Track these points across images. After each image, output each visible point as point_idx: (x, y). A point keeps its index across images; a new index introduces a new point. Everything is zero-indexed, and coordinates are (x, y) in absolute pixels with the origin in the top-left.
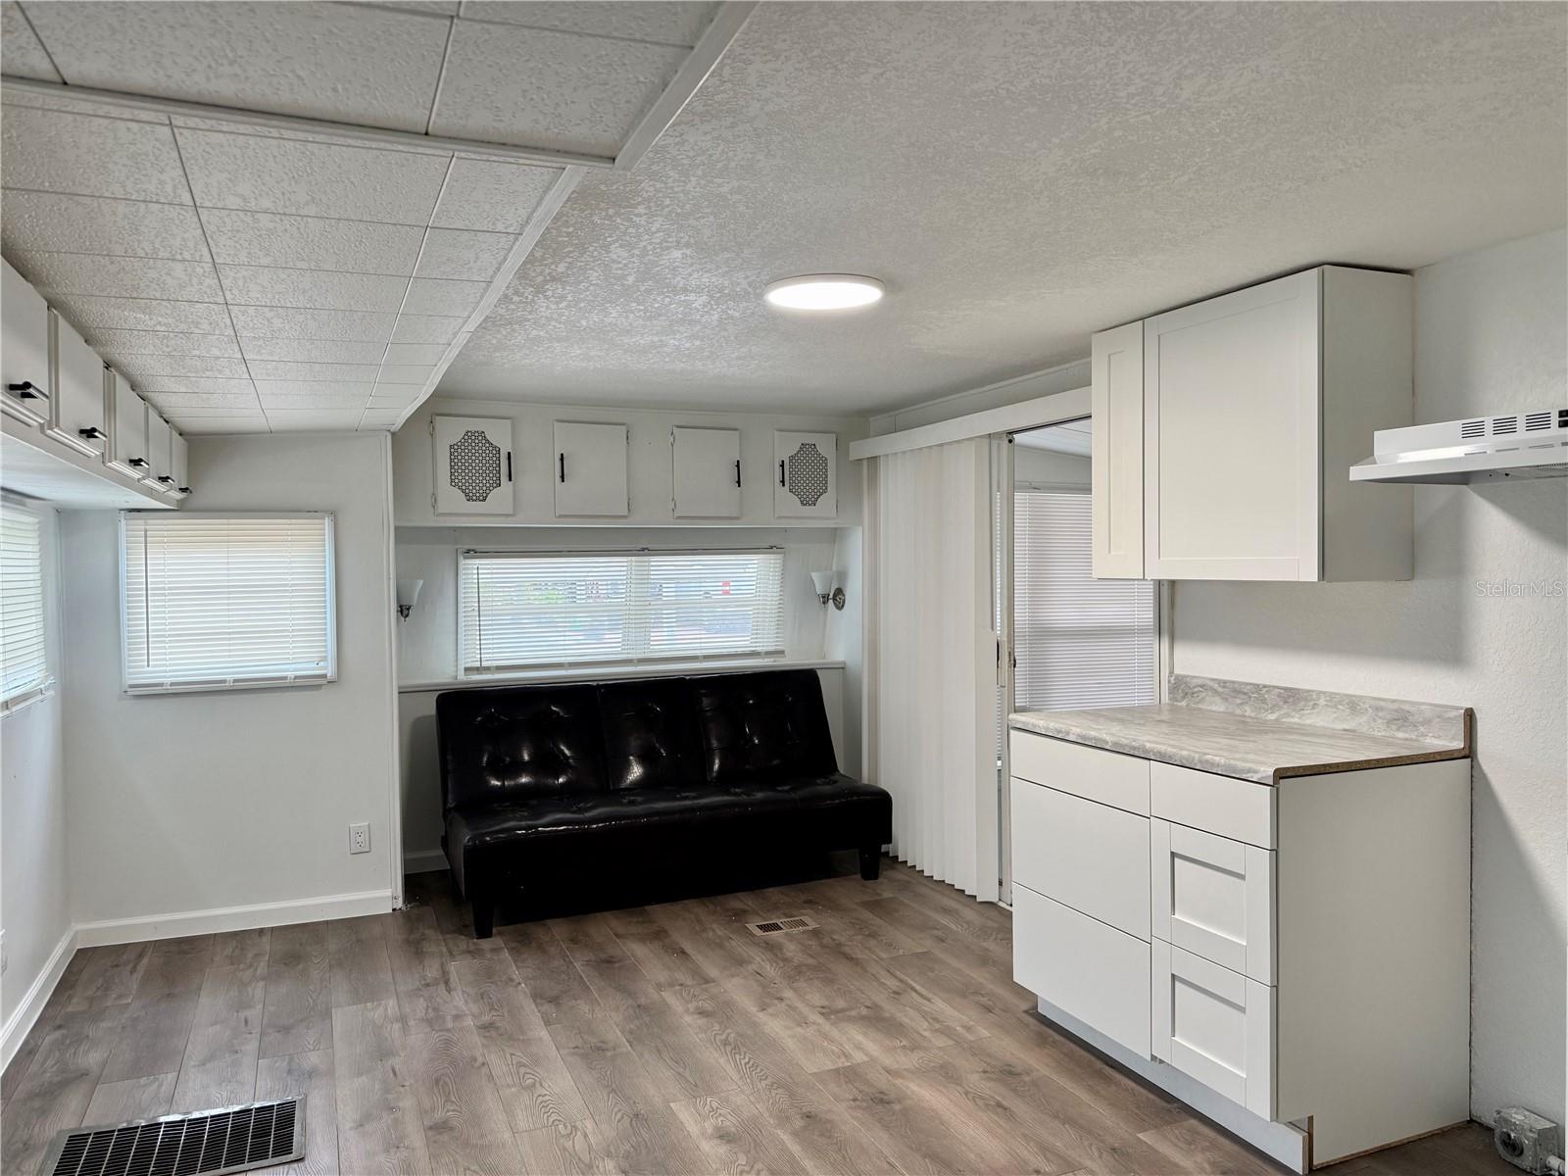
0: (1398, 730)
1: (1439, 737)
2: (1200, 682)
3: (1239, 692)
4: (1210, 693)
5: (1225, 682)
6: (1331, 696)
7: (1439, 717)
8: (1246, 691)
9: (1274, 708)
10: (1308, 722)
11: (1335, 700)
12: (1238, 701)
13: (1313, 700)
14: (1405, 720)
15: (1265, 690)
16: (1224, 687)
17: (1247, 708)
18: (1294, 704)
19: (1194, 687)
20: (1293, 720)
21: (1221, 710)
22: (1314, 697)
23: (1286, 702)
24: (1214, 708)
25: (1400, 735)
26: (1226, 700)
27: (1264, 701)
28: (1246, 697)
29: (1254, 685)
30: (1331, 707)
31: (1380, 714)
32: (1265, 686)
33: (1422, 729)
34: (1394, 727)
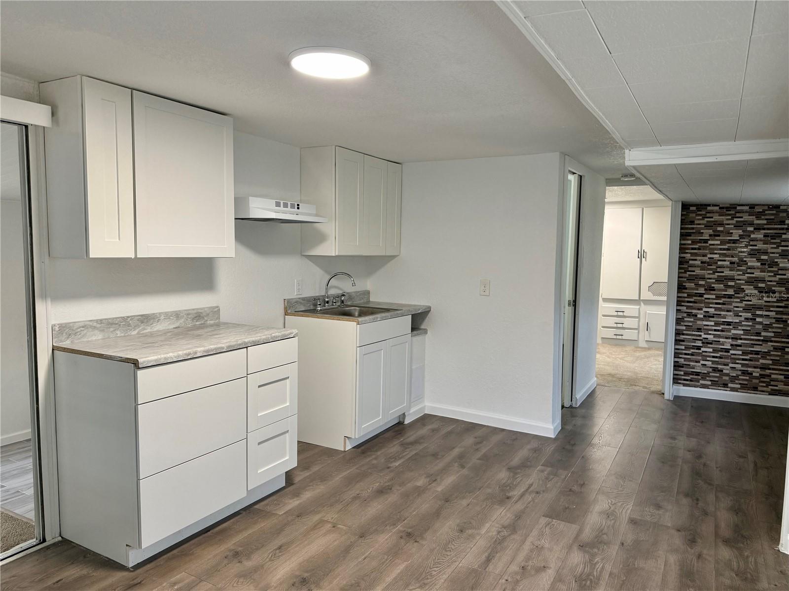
0: (197, 321)
1: (212, 320)
2: (82, 324)
3: (112, 324)
4: (90, 330)
5: (101, 320)
6: (166, 314)
7: (212, 312)
8: (117, 322)
9: (136, 327)
10: (155, 329)
11: (168, 316)
12: (112, 329)
13: (157, 317)
14: (199, 316)
15: (129, 319)
16: (101, 323)
17: (118, 332)
18: (147, 322)
19: (78, 328)
20: (147, 331)
21: (100, 338)
22: (158, 316)
23: (142, 322)
24: (94, 338)
25: (198, 323)
26: (103, 331)
27: (129, 325)
28: (117, 326)
29: (121, 317)
30: (167, 319)
31: (189, 316)
32: (128, 317)
33: (206, 318)
34: (195, 321)
